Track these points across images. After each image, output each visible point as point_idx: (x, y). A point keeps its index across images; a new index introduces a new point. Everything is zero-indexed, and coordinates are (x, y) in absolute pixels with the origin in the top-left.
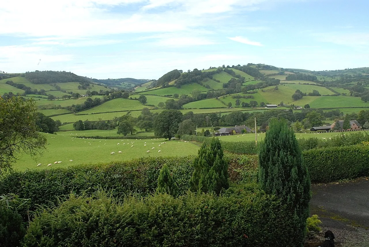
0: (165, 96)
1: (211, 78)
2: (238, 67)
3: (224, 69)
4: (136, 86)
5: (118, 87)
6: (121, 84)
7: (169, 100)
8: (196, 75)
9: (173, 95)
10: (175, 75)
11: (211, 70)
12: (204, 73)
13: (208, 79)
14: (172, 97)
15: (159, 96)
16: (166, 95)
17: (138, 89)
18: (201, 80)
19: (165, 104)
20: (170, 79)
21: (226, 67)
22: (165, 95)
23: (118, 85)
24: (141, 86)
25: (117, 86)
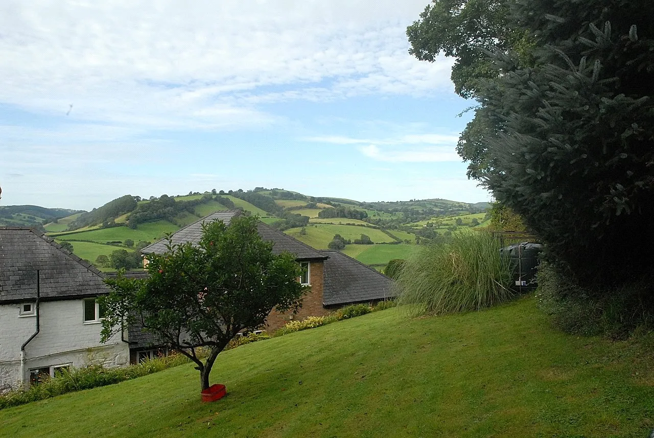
0: (108, 243)
1: (192, 212)
2: (239, 194)
3: (214, 197)
4: (46, 223)
5: (6, 222)
6: (13, 216)
7: (116, 251)
8: (166, 206)
9: (123, 241)
10: (127, 204)
11: (192, 199)
12: (180, 202)
13: (186, 213)
14: (121, 246)
15: (97, 243)
16: (111, 241)
17: (51, 229)
18: (174, 214)
19: (109, 258)
20: (118, 212)
21: (218, 192)
22: (109, 241)
23: (6, 218)
24: (56, 222)
25: (5, 220)
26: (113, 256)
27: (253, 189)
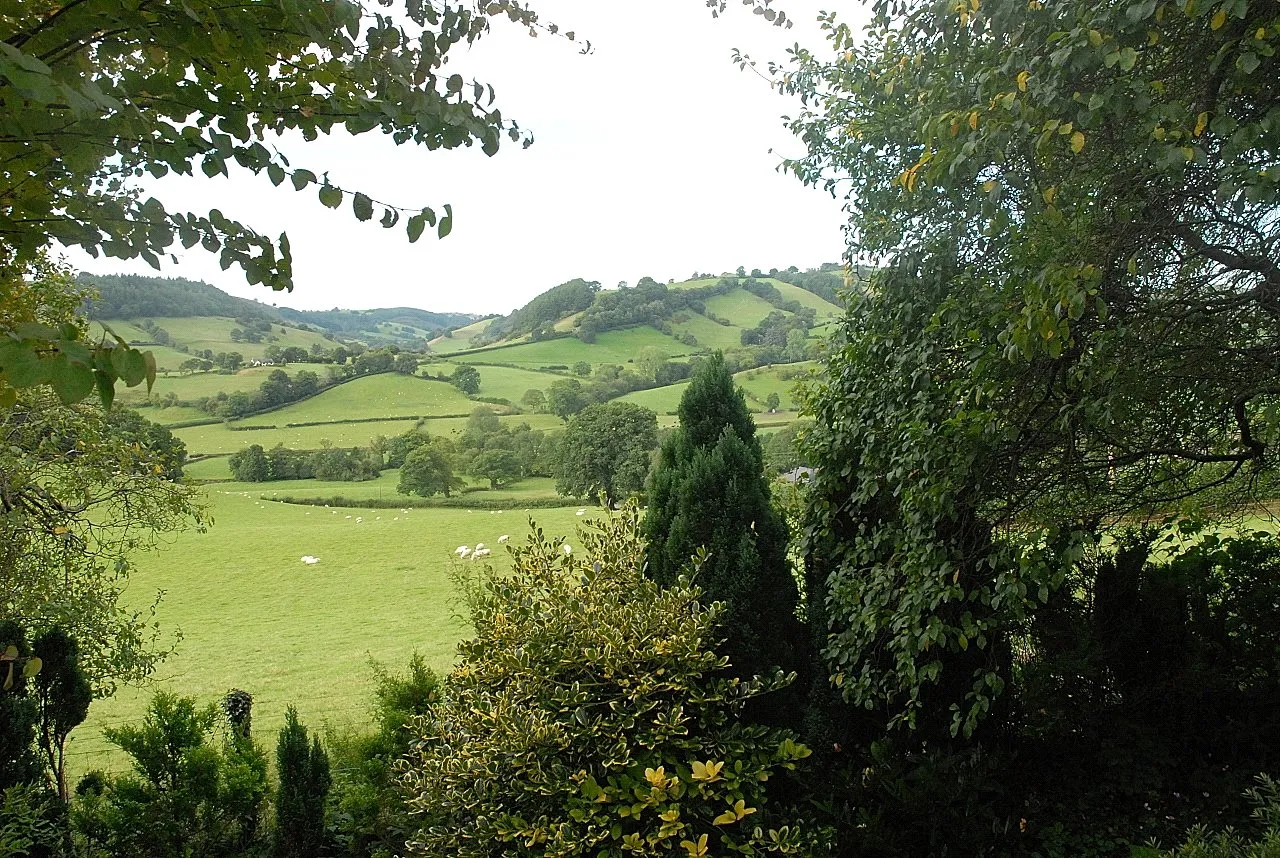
0: (543, 370)
1: (701, 311)
2: (791, 276)
3: (741, 281)
4: (431, 337)
5: (369, 337)
6: (379, 327)
7: (560, 383)
8: (650, 299)
9: (571, 366)
10: (573, 297)
11: (700, 285)
12: (677, 291)
13: (689, 312)
14: (566, 374)
15: (522, 368)
16: (548, 366)
17: (438, 346)
18: (665, 314)
19: (546, 397)
20: (558, 312)
21: (748, 273)
22: (543, 365)
23: (367, 331)
24: (450, 336)
25: (366, 334)
26: (553, 391)
27: (817, 266)
